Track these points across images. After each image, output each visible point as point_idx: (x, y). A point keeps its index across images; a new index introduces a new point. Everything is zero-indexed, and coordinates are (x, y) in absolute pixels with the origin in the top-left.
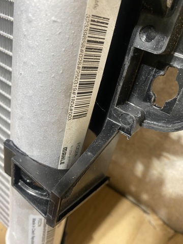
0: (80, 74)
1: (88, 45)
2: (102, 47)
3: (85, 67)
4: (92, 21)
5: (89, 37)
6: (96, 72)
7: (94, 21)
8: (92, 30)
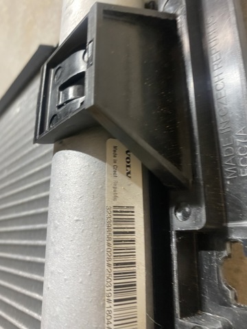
0: (112, 273)
1: (116, 237)
2: (134, 237)
3: (117, 264)
4: (114, 212)
5: (114, 228)
6: (134, 268)
7: (117, 212)
8: (116, 221)
